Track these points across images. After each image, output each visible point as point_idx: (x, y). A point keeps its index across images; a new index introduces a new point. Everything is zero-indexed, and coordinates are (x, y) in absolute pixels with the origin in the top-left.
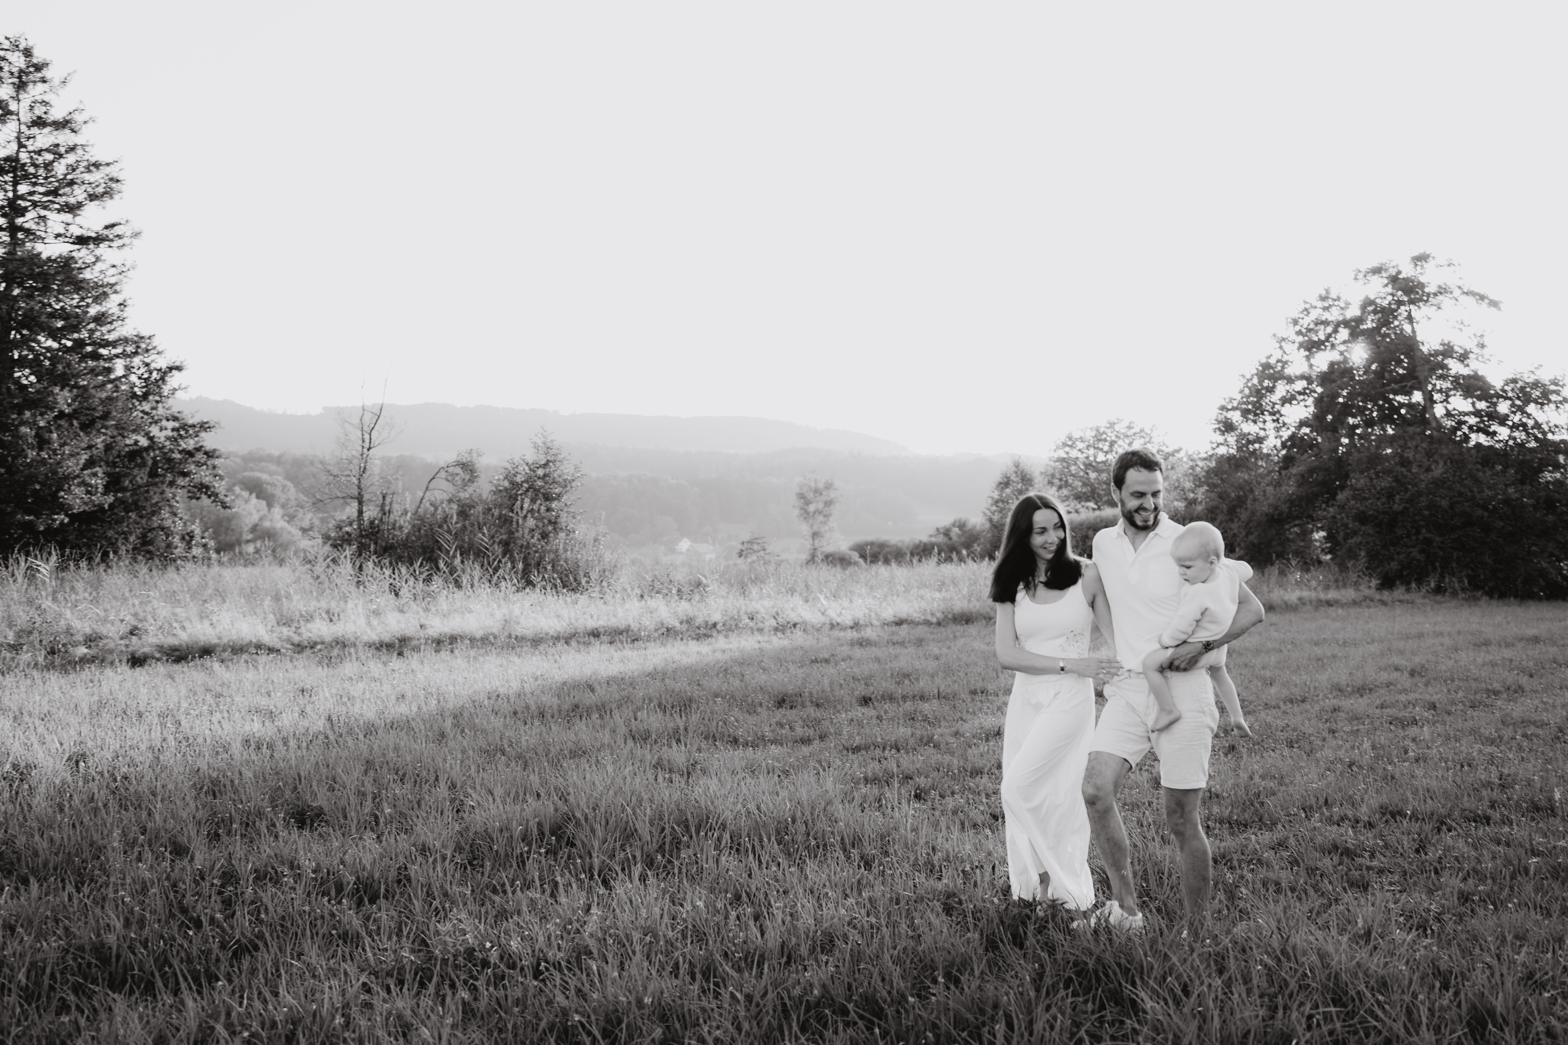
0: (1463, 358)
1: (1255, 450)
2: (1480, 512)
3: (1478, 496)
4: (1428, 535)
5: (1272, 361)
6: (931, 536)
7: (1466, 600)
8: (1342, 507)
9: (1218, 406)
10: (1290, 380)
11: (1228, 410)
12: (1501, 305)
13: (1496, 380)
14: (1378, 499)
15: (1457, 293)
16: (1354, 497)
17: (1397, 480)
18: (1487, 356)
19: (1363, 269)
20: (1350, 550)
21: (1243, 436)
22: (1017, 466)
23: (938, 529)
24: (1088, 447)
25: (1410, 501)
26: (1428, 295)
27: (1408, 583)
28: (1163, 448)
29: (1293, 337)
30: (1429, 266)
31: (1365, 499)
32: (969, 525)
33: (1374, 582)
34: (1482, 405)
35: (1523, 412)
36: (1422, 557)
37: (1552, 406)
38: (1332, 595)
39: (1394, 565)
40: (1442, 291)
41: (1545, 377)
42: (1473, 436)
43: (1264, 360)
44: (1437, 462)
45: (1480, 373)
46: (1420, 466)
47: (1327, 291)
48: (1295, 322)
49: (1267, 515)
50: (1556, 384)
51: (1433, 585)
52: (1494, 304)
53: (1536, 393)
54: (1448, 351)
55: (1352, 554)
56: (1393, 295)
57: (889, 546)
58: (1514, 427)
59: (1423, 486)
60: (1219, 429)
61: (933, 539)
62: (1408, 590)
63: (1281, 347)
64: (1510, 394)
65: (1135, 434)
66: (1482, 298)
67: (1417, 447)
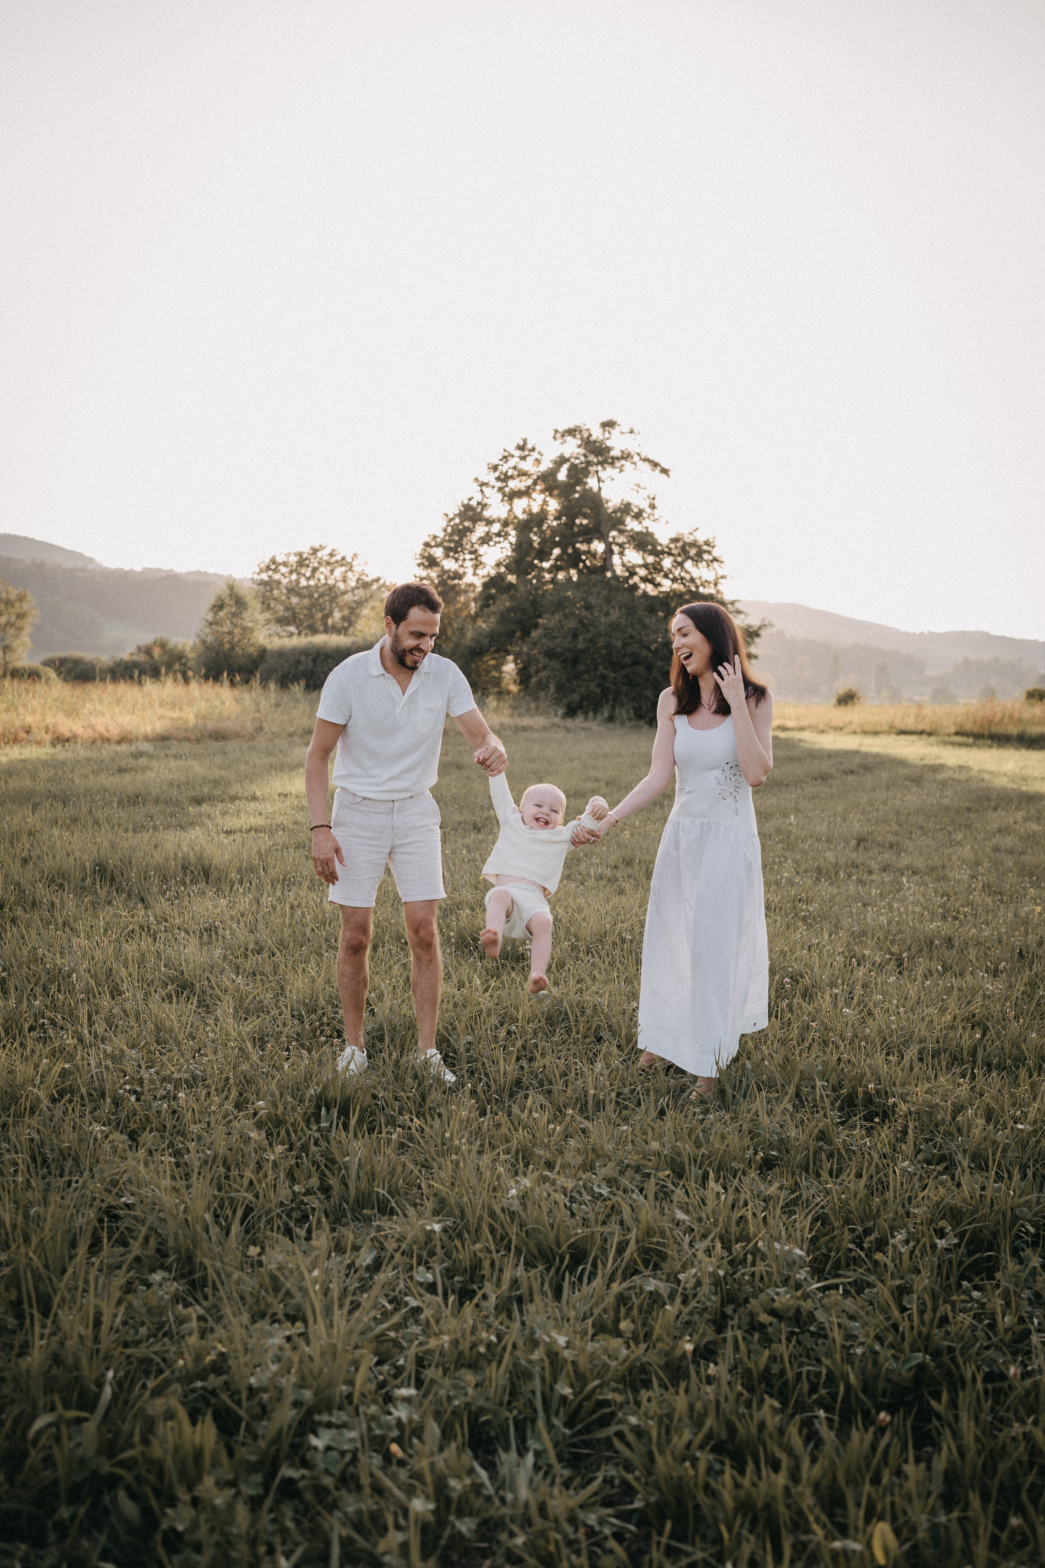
0: (638, 516)
1: (455, 585)
2: (645, 653)
3: (645, 639)
4: (604, 671)
5: (473, 503)
6: (132, 654)
7: (632, 728)
8: (534, 644)
9: (423, 542)
10: (489, 522)
11: (431, 547)
12: (670, 473)
13: (663, 537)
14: (565, 638)
15: (636, 458)
16: (545, 636)
17: (581, 622)
18: (656, 516)
19: (561, 429)
20: (540, 682)
21: (444, 572)
22: (231, 588)
23: (139, 648)
24: (291, 572)
25: (591, 641)
26: (613, 458)
27: (586, 713)
28: (363, 577)
29: (493, 482)
30: (615, 432)
31: (554, 637)
32: (171, 645)
33: (561, 712)
34: (651, 559)
35: (682, 568)
36: (598, 691)
37: (704, 563)
38: (526, 721)
39: (576, 697)
40: (626, 456)
41: (701, 538)
42: (642, 586)
43: (466, 502)
44: (614, 608)
45: (650, 530)
46: (600, 611)
47: (525, 441)
48: (495, 468)
49: (469, 648)
50: (709, 545)
51: (606, 714)
52: (665, 471)
53: (693, 552)
54: (626, 508)
55: (542, 686)
56: (585, 456)
57: (84, 663)
58: (674, 580)
59: (602, 628)
60: (422, 564)
61: (135, 658)
62: (586, 719)
63: (482, 491)
64: (674, 552)
65: (337, 562)
66: (655, 465)
67: (598, 593)
